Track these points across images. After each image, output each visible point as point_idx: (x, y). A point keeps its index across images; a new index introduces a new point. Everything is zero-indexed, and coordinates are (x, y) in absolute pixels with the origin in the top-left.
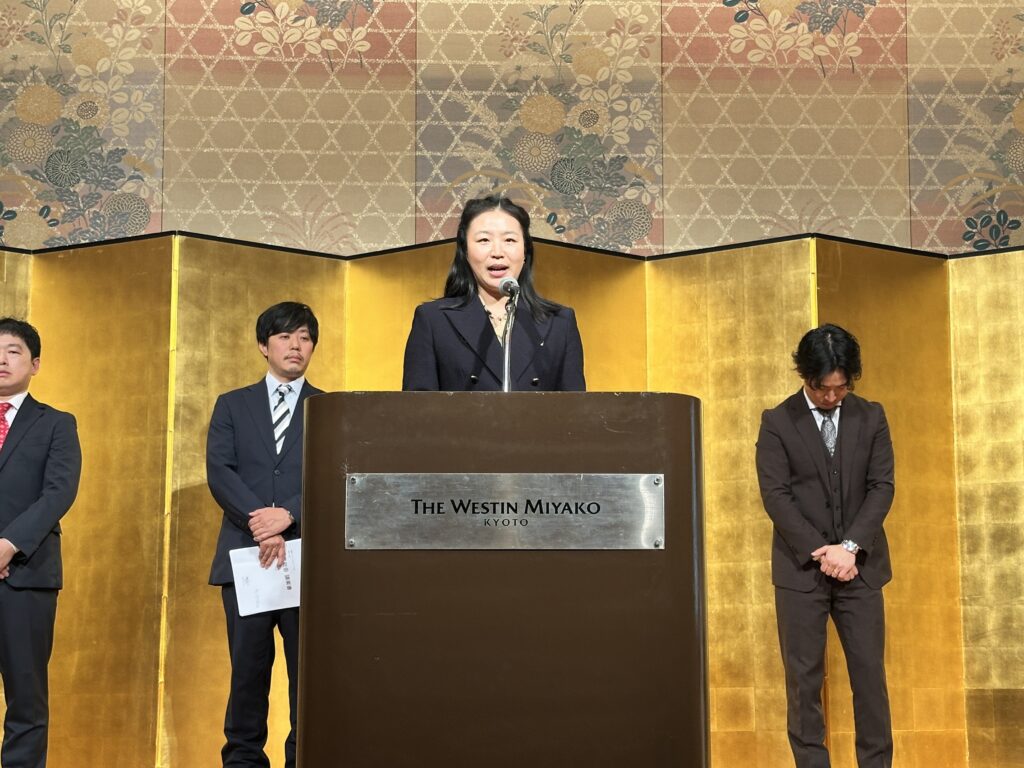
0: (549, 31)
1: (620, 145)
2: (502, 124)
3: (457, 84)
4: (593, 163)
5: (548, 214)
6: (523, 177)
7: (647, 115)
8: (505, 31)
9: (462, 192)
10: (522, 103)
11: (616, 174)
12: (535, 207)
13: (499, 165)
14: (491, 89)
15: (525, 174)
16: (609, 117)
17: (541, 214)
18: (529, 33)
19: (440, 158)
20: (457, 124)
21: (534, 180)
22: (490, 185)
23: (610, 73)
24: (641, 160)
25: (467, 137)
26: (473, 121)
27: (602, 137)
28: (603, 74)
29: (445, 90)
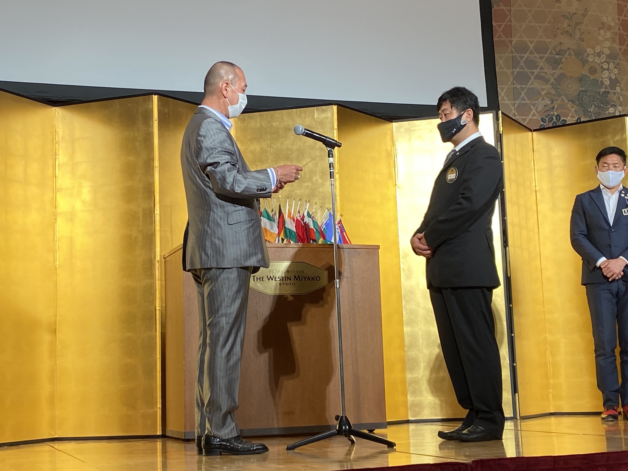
0: (573, 25)
1: (606, 85)
2: (554, 71)
3: (531, 51)
4: (596, 93)
5: (577, 118)
6: (565, 99)
7: (616, 71)
8: (554, 24)
9: (536, 106)
10: (563, 61)
11: (605, 100)
12: (571, 114)
13: (554, 92)
14: (548, 53)
15: (565, 97)
16: (601, 71)
17: (574, 117)
18: (564, 26)
19: (524, 88)
20: (532, 71)
21: (569, 101)
22: (549, 103)
23: (601, 49)
24: (615, 94)
25: (538, 77)
26: (540, 69)
27: (599, 80)
28: (598, 49)
29: (525, 53)
